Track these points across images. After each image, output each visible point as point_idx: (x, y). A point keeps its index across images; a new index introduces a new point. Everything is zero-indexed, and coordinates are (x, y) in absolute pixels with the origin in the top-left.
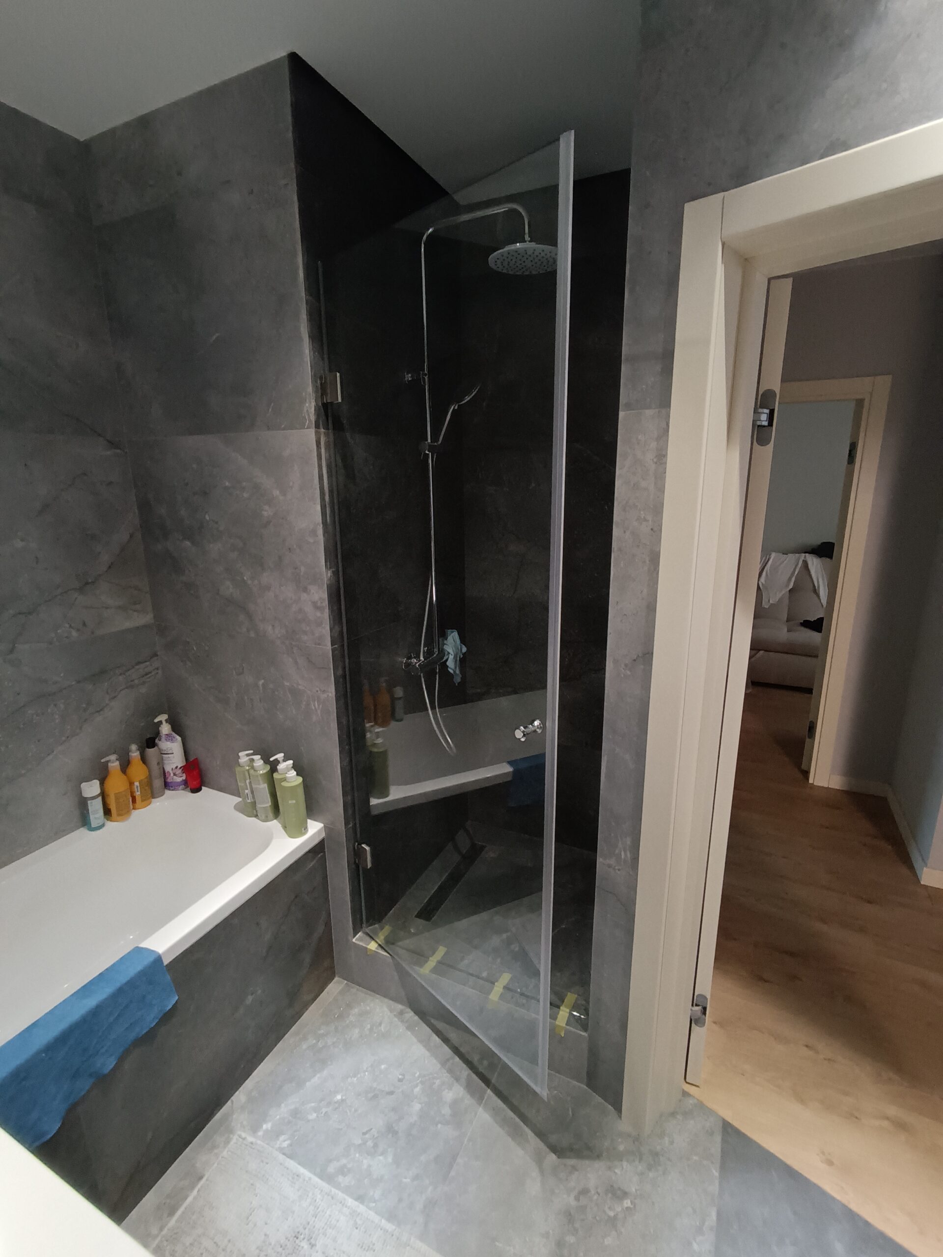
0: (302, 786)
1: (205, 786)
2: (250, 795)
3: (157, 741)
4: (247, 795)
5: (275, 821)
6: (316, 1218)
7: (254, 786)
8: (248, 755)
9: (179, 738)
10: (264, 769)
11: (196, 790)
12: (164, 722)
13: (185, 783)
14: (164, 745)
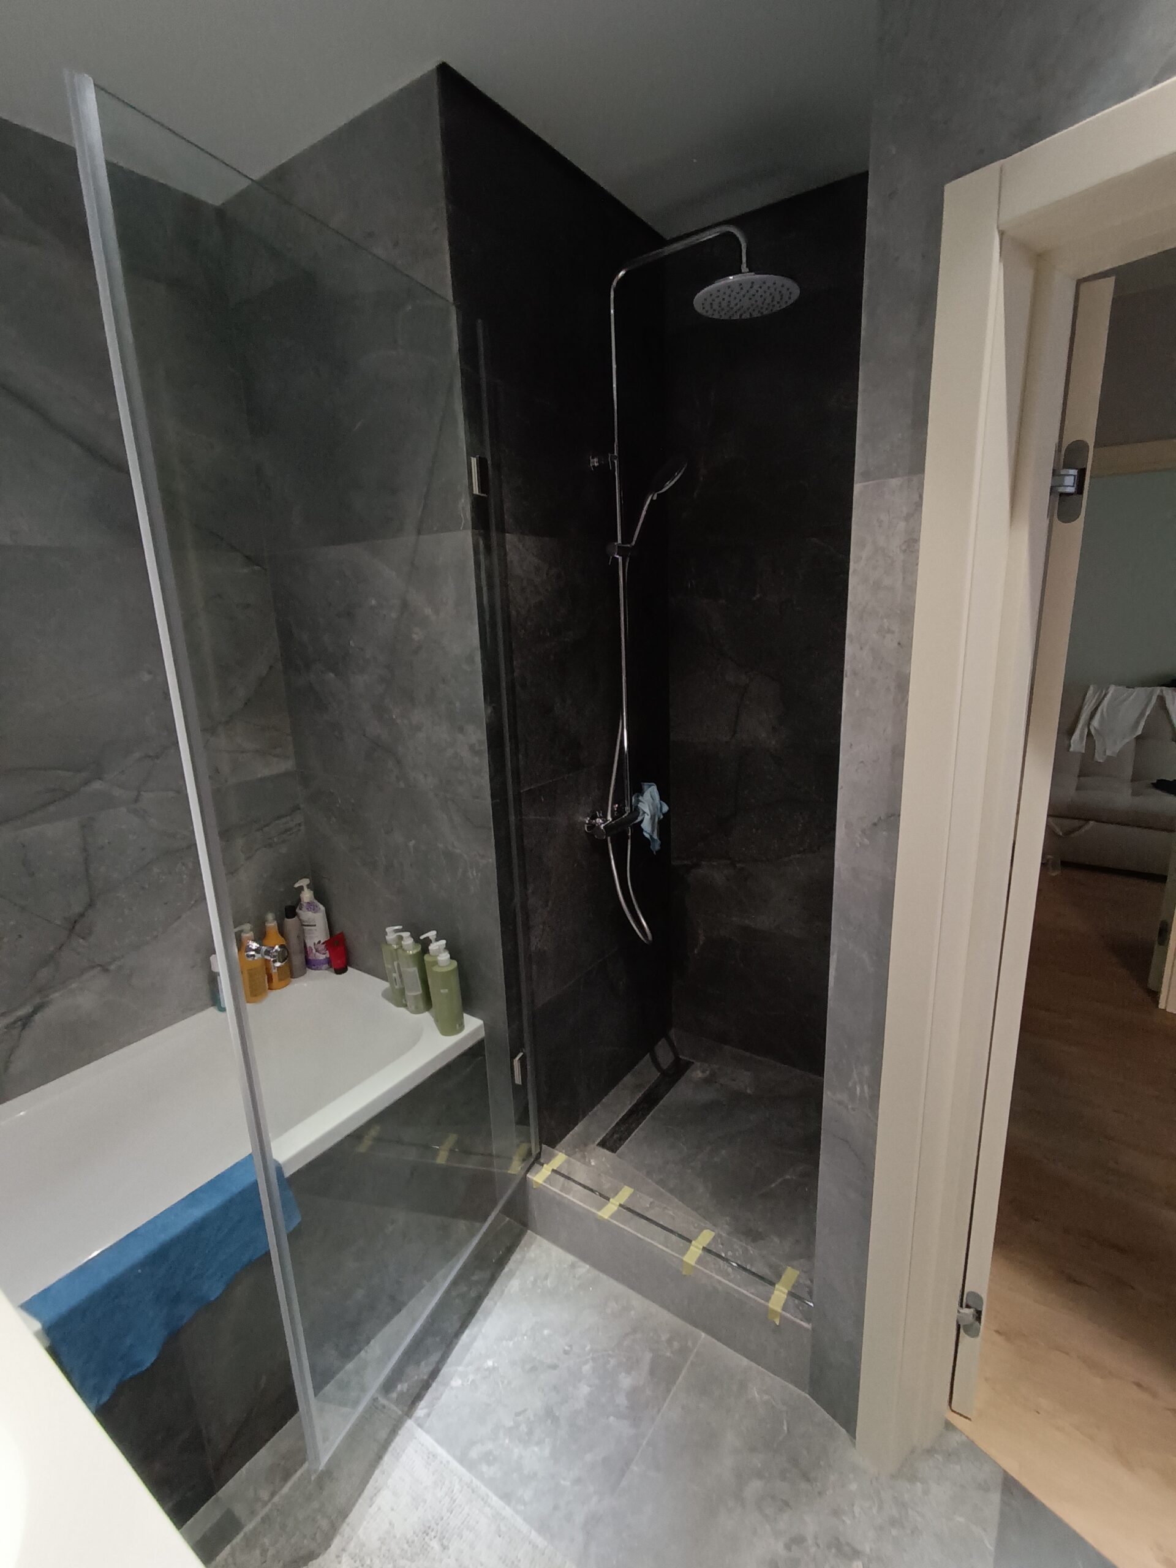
0: (456, 973)
1: (351, 966)
2: (398, 980)
3: (298, 910)
4: (395, 980)
5: (427, 1012)
6: (451, 1514)
7: (402, 969)
8: (397, 931)
9: (322, 908)
10: (414, 949)
11: (340, 971)
12: (305, 889)
13: (329, 962)
14: (306, 915)
